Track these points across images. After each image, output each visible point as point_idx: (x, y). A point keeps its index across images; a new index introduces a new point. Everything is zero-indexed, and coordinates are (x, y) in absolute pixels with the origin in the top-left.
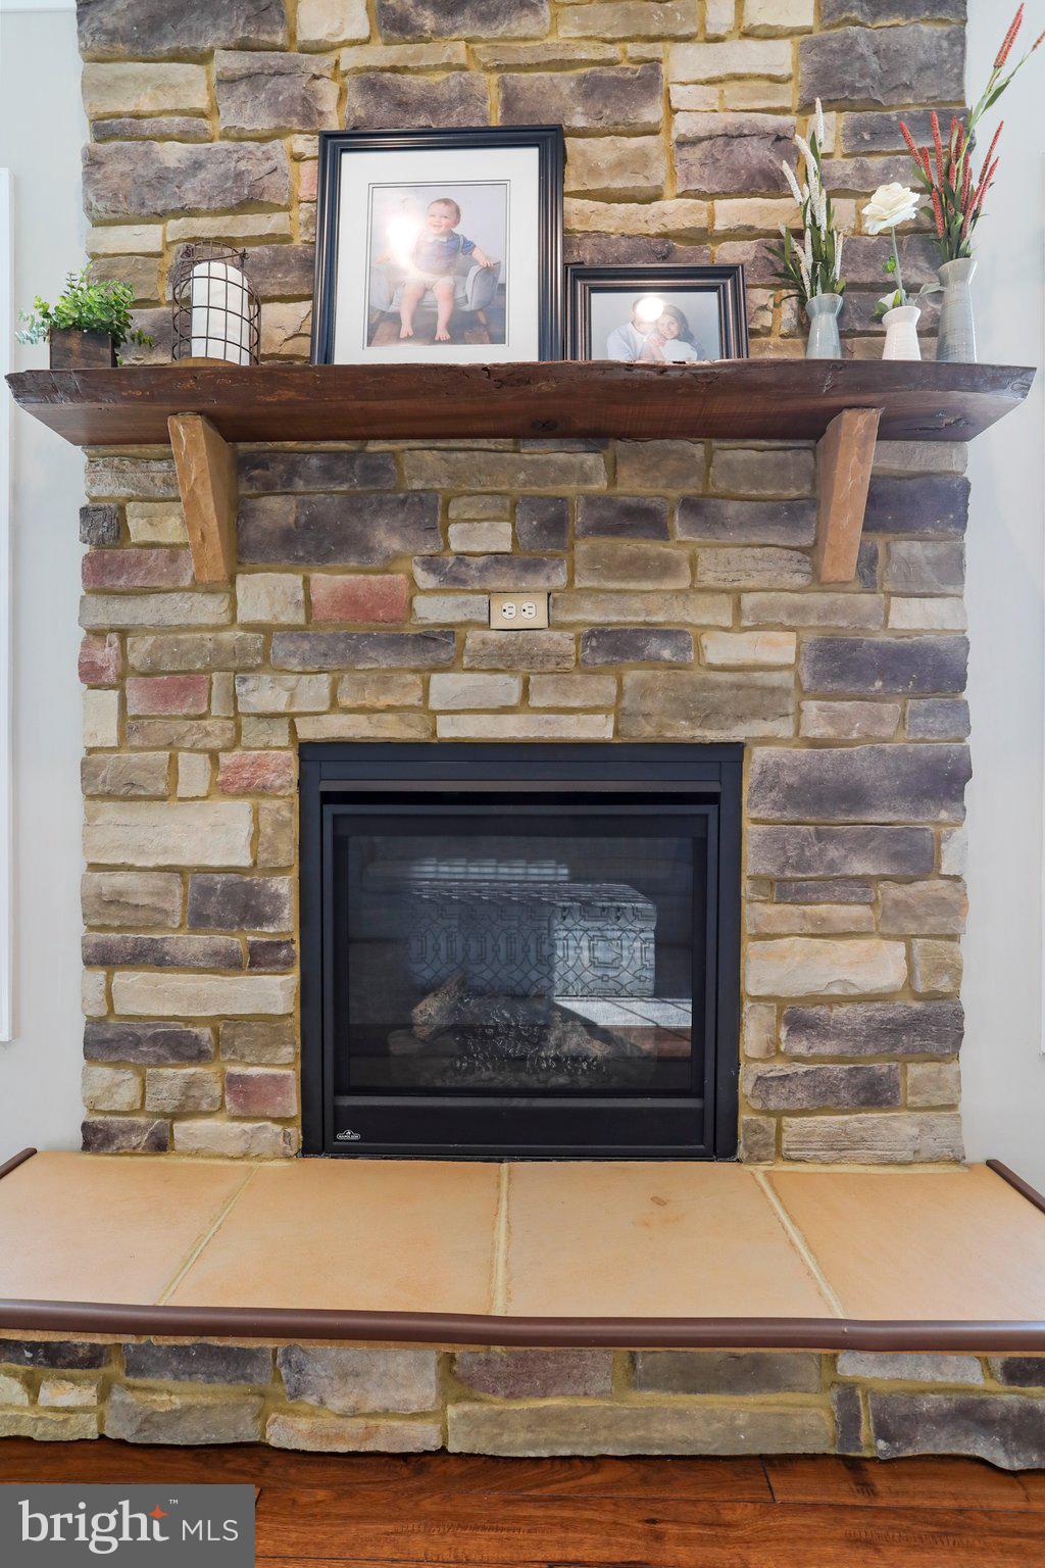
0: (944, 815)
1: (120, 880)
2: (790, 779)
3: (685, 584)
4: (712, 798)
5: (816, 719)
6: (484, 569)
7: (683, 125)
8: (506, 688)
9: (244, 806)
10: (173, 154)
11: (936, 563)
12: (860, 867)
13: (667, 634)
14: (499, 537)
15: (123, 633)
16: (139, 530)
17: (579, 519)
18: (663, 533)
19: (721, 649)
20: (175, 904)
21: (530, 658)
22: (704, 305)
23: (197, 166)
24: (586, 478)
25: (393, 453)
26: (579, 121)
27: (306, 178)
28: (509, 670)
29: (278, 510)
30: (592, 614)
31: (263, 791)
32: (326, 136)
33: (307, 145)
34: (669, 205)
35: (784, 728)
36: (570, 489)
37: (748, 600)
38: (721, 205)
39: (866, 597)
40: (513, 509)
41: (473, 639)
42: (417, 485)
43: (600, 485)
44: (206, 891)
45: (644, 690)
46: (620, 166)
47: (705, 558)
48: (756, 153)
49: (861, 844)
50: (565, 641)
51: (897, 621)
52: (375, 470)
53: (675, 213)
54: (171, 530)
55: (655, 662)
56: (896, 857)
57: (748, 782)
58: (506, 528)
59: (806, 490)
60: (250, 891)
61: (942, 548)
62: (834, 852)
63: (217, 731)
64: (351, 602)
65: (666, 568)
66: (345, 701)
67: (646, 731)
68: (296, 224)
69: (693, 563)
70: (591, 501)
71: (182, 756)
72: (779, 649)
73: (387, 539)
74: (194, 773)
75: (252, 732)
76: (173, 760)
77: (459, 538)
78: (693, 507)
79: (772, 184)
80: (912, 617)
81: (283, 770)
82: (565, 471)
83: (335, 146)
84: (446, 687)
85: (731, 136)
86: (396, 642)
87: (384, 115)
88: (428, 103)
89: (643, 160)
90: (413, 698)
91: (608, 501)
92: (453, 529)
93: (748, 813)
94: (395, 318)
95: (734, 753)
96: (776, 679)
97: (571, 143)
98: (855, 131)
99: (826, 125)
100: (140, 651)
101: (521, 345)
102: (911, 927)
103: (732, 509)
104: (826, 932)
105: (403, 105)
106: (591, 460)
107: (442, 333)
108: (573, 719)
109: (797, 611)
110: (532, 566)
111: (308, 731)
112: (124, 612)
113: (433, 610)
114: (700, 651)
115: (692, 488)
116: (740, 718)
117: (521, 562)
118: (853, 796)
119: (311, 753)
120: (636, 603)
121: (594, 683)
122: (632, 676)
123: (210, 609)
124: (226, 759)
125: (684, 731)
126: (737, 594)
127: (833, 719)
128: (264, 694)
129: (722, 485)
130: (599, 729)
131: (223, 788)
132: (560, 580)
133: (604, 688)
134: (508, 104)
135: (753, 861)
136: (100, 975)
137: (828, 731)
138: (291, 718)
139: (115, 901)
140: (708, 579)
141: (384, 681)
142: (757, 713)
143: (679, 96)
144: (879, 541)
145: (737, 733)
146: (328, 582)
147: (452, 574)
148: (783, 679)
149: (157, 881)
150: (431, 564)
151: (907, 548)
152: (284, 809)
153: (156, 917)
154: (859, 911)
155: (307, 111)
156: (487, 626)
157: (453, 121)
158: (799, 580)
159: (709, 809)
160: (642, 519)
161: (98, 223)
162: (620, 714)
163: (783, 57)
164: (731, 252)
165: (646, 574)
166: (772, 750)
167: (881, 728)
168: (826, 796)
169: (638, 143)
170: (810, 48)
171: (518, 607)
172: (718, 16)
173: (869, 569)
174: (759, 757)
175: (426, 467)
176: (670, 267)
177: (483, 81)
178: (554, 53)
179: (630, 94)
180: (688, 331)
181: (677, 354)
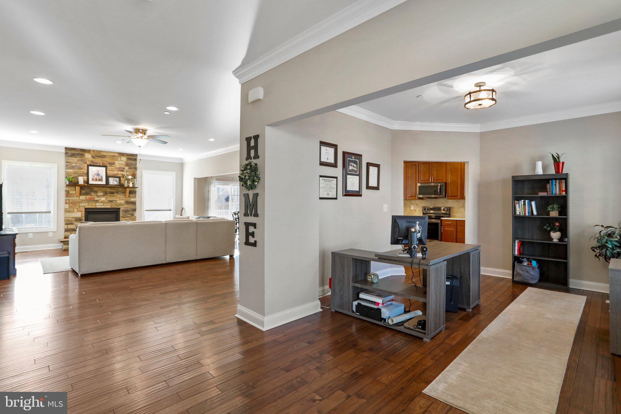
0: (134, 212)
1: (68, 218)
2: (123, 210)
4: (118, 211)
5: (125, 206)
6: (101, 196)
7: (116, 167)
8: (102, 204)
9: (80, 212)
10: (74, 165)
12: (129, 216)
13: (114, 201)
14: (102, 194)
15: (69, 200)
16: (70, 192)
17: (108, 193)
18: (114, 194)
19: (119, 202)
20: (74, 220)
21: (104, 202)
22: (118, 179)
23: (76, 166)
24: (108, 190)
26: (108, 166)
27: (86, 168)
29: (83, 192)
30: (109, 199)
31: (82, 211)
32: (88, 165)
33: (86, 165)
35: (123, 207)
36: (107, 191)
38: (119, 172)
41: (100, 201)
42: (95, 191)
43: (110, 191)
44: (77, 219)
45: (113, 204)
46: (111, 169)
47: (118, 196)
48: (122, 169)
49: (129, 214)
50: (107, 201)
52: (92, 189)
53: (116, 172)
54: (74, 192)
55: (114, 203)
56: (131, 215)
57: (120, 210)
58: (102, 193)
59: (125, 191)
60: (80, 219)
61: (134, 195)
62: (127, 215)
63: (78, 207)
64: (90, 198)
65: (115, 196)
66: (89, 205)
67: (113, 207)
68: (86, 171)
71: (75, 209)
72: (123, 202)
73: (93, 194)
74: (75, 210)
75: (81, 207)
76: (74, 210)
77: (98, 194)
78: (117, 192)
79: (123, 171)
80: (132, 200)
81: (83, 210)
82: (107, 190)
83: (88, 166)
84: (97, 204)
85: (120, 168)
86: (93, 201)
87: (92, 164)
88: (96, 163)
89: (113, 169)
90: (95, 205)
91: (110, 192)
92: (98, 193)
93: (120, 212)
94: (94, 179)
97: (108, 167)
98: (129, 168)
99: (127, 168)
100: (70, 201)
101: (104, 182)
102: (132, 219)
104: (126, 220)
105: (94, 163)
106: (109, 189)
107: (98, 180)
108: (107, 206)
109: (124, 199)
110: (104, 196)
111: (86, 207)
112: (69, 198)
113: (96, 199)
114: (117, 202)
115: (117, 191)
116: (120, 206)
117: (103, 196)
118: (128, 211)
119: (85, 209)
120: (112, 199)
122: (112, 203)
123: (77, 198)
124: (78, 209)
125: (116, 207)
126: (120, 198)
127: (127, 206)
128: (82, 204)
129: (119, 191)
130: (110, 207)
131: (78, 211)
132: (107, 197)
133: (110, 204)
134: (103, 164)
135: (121, 215)
136: (67, 225)
138: (84, 206)
139: (68, 220)
141: (92, 204)
143: (116, 164)
144: (130, 195)
145: (120, 207)
146: (88, 197)
147: (98, 196)
148: (123, 204)
149: (72, 218)
150: (96, 196)
151: (132, 195)
152: (84, 213)
153: (72, 221)
154: (129, 218)
155: (86, 163)
157: (98, 165)
158: (124, 197)
161: (66, 169)
162: (111, 206)
163: (124, 163)
164: (120, 175)
165: (113, 197)
166: (122, 208)
167: (130, 207)
168: (126, 211)
169: (113, 167)
170: (126, 162)
171: (103, 199)
172: (119, 159)
173: (129, 197)
174: (121, 208)
175: (96, 189)
176: (115, 176)
177: (101, 162)
178: (107, 160)
179: (112, 164)
180: (116, 181)
181: (115, 183)
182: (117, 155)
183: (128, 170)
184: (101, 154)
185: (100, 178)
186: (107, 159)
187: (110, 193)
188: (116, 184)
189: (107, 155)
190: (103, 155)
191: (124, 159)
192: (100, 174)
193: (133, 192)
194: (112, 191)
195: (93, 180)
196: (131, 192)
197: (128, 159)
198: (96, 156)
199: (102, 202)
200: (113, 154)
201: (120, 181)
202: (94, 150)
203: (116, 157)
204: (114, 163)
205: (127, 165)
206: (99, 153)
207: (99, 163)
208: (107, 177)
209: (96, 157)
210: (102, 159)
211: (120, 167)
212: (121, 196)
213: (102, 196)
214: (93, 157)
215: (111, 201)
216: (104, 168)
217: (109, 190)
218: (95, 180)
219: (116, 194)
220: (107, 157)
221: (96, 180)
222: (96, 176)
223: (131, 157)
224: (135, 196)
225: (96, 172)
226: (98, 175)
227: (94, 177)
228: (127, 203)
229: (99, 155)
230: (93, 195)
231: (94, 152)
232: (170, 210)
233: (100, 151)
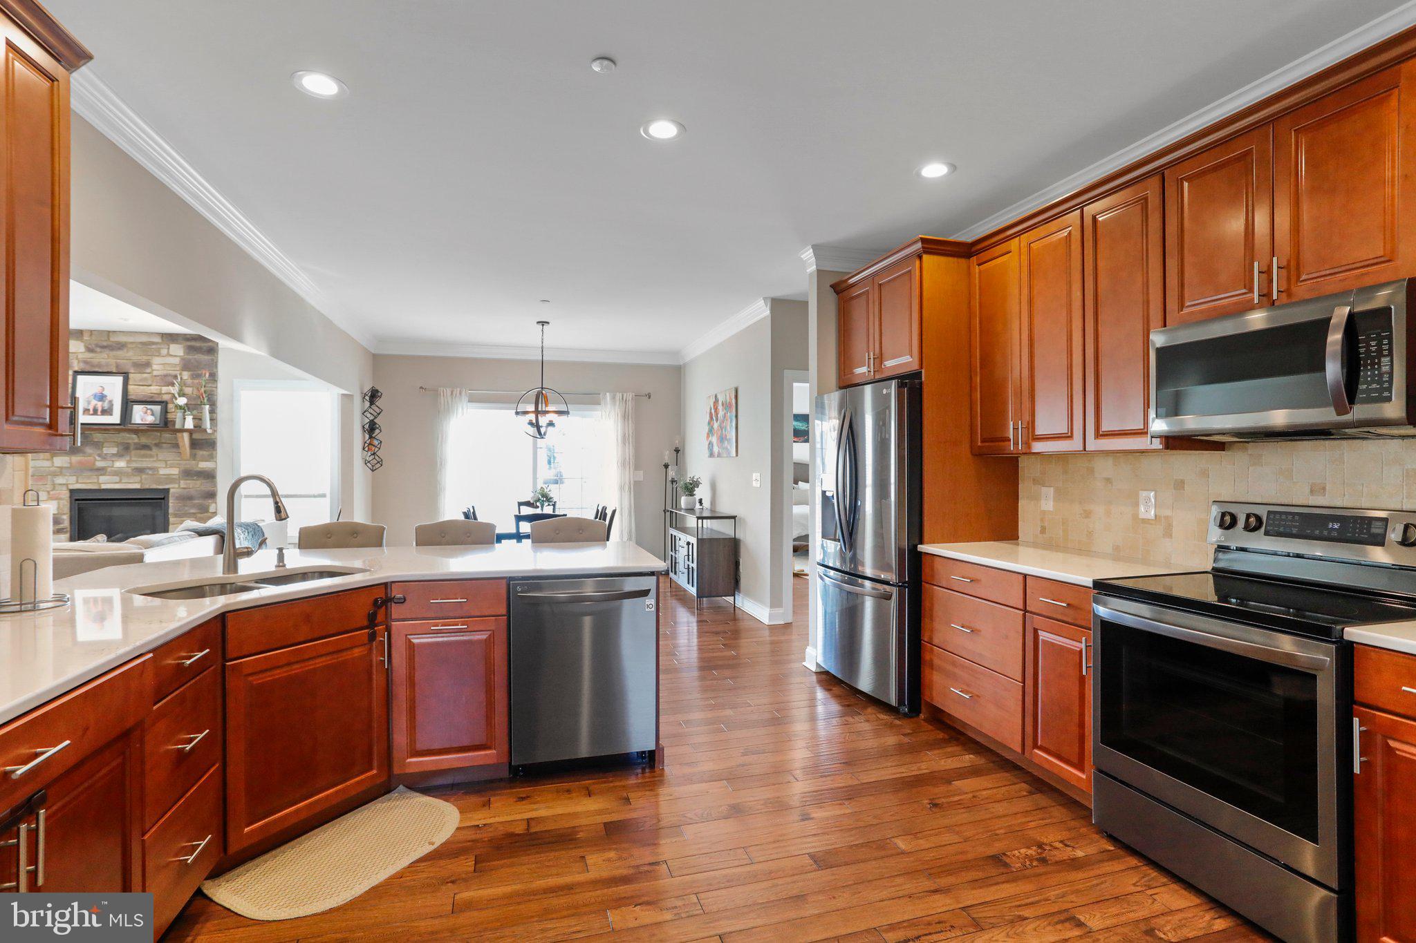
0: (210, 501)
2: (177, 495)
3: (155, 459)
4: (162, 499)
5: (183, 484)
6: (111, 456)
7: (155, 373)
8: (117, 479)
9: (57, 501)
11: (209, 455)
12: (192, 511)
13: (150, 469)
14: (114, 450)
17: (132, 447)
18: (150, 449)
19: (162, 472)
21: (121, 473)
22: (157, 408)
25: (91, 434)
26: (132, 371)
28: (117, 475)
30: (134, 465)
31: (61, 499)
32: (74, 371)
34: (152, 387)
35: (177, 486)
36: (130, 441)
37: (169, 462)
38: (163, 388)
39: (194, 462)
40: (118, 444)
41: (109, 469)
42: (96, 440)
43: (136, 441)
45: (147, 479)
46: (141, 380)
47: (159, 454)
48: (170, 379)
49: (194, 506)
50: (129, 470)
51: (200, 466)
53: (154, 389)
55: (148, 474)
56: (199, 509)
57: (170, 496)
58: (116, 449)
59: (178, 442)
61: (209, 453)
62: (186, 508)
63: (49, 487)
64: (81, 462)
65: (151, 456)
66: (80, 481)
67: (147, 487)
69: (157, 455)
70: (135, 444)
71: (41, 492)
72: (175, 471)
73: (89, 450)
74: (43, 495)
75: (58, 487)
77: (105, 450)
78: (157, 445)
80: (204, 465)
81: (66, 494)
82: (129, 438)
83: (76, 374)
84: (102, 479)
85: (166, 376)
86: (91, 470)
87: (88, 368)
88: (99, 365)
89: (145, 379)
90: (96, 481)
91: (139, 444)
93: (170, 501)
95: (167, 490)
96: (174, 477)
97: (131, 376)
98: (192, 375)
99: (186, 375)
103: (164, 445)
105: (93, 366)
106: (134, 436)
107: (99, 413)
108: (130, 485)
109: (179, 464)
110: (122, 455)
111: (72, 487)
113: (100, 464)
114: (158, 471)
115: (157, 441)
116: (167, 484)
117: (119, 455)
118: (190, 498)
119: (72, 491)
120: (144, 463)
121: (135, 477)
122: (144, 476)
123: (48, 463)
124: (53, 493)
125: (156, 487)
126: (165, 461)
127: (186, 484)
128: (62, 480)
129: (163, 441)
130: (137, 486)
131: (51, 498)
132: (128, 458)
133: (138, 479)
134: (117, 366)
135: (171, 511)
137: (185, 486)
138: (67, 484)
140: (160, 458)
141: (89, 477)
142: (171, 483)
143: (155, 367)
144: (196, 451)
145: (167, 487)
146: (76, 458)
147: (104, 457)
148: (177, 477)
150: (99, 455)
151: (200, 453)
152: (66, 505)
154: (193, 519)
156: (112, 467)
157: (104, 370)
158: (179, 459)
159: (163, 501)
160: (146, 447)
163: (177, 361)
164: (166, 398)
165: (147, 457)
166: (174, 489)
167: (197, 485)
168: (186, 498)
169: (145, 375)
170: (183, 359)
171: (121, 464)
172: (164, 352)
173: (193, 456)
174: (171, 491)
175: (98, 436)
176: (151, 400)
177: (112, 361)
178: (127, 357)
179: (144, 366)
180: (153, 414)
181: (150, 419)
182: (158, 339)
183: (189, 381)
184: (112, 339)
185: (106, 405)
186: (130, 354)
187: (137, 449)
188: (152, 422)
189: (132, 343)
190: (118, 343)
191: (178, 350)
192: (106, 396)
193: (203, 443)
194: (144, 440)
195: (86, 411)
196: (194, 444)
197: (191, 349)
198: (97, 346)
199: (119, 473)
200: (144, 339)
201: (165, 411)
202: (91, 331)
203: (154, 347)
204: (148, 364)
205: (186, 366)
206: (106, 338)
207: (107, 365)
208: (127, 404)
209: (98, 350)
210: (115, 353)
211: (165, 372)
212: (166, 454)
213: (114, 455)
214: (89, 350)
215: (140, 471)
216: (119, 380)
217: (134, 439)
218: (91, 412)
219: (155, 451)
220: (129, 346)
221: (95, 412)
222: (94, 402)
223: (197, 344)
224: (212, 457)
225: (97, 390)
226: (102, 397)
227: (89, 403)
228: (188, 474)
229: (105, 344)
230: (91, 456)
231: (91, 335)
232: (324, 496)
233: (109, 332)
